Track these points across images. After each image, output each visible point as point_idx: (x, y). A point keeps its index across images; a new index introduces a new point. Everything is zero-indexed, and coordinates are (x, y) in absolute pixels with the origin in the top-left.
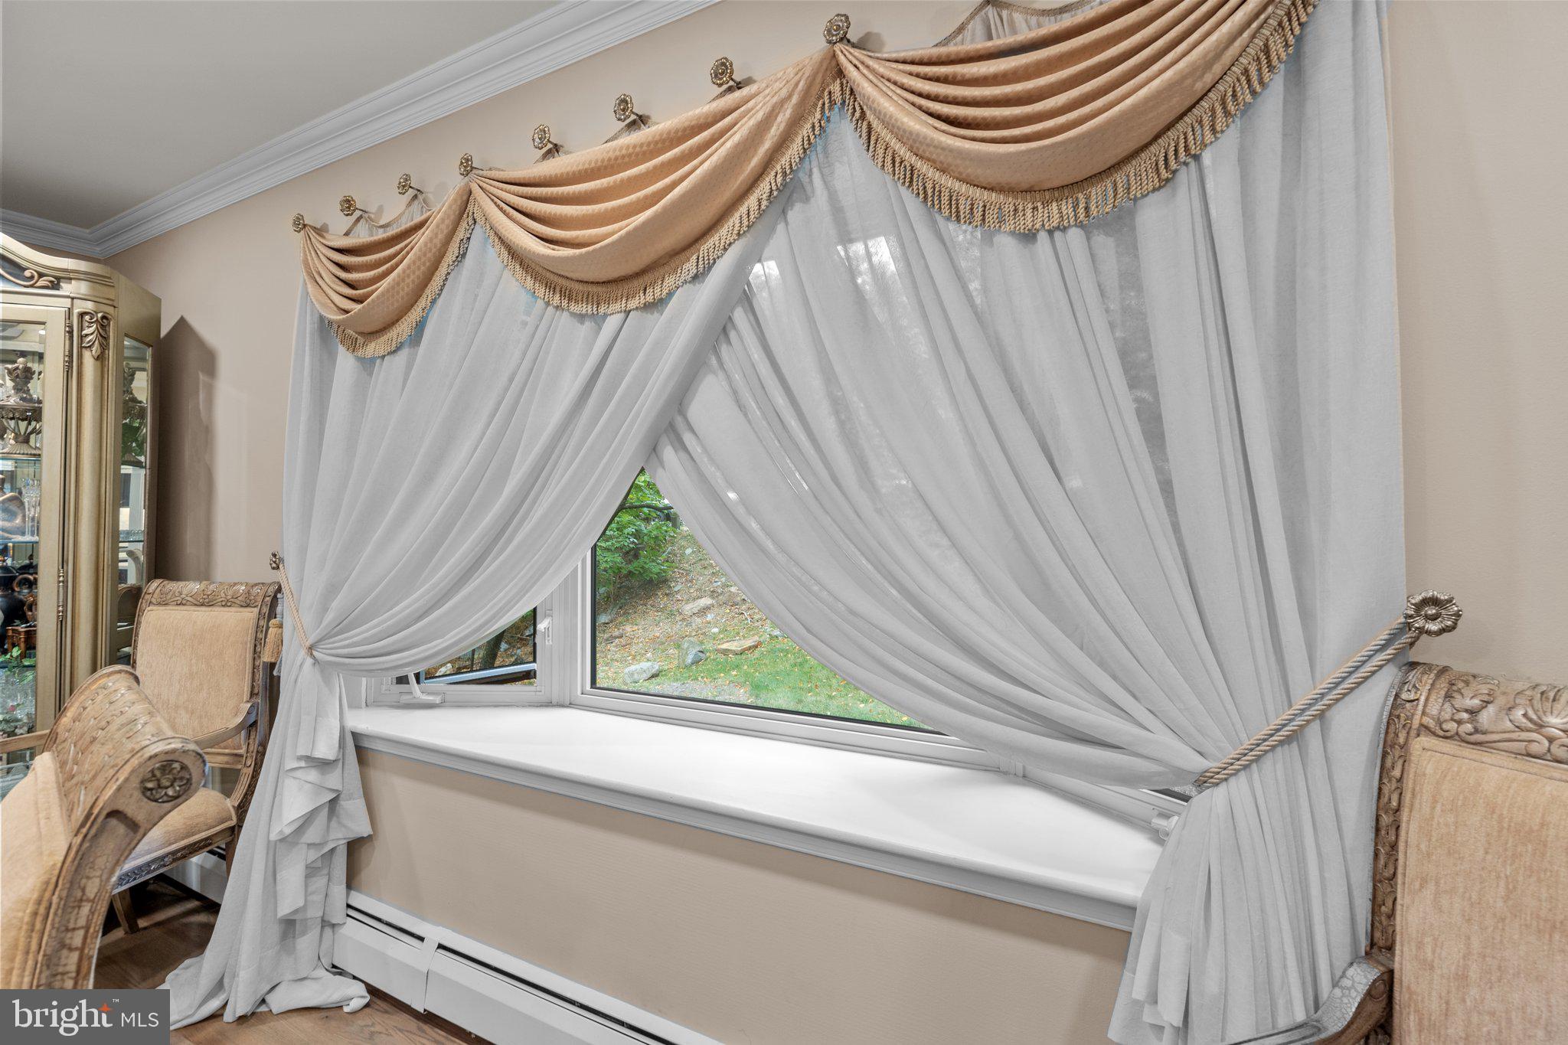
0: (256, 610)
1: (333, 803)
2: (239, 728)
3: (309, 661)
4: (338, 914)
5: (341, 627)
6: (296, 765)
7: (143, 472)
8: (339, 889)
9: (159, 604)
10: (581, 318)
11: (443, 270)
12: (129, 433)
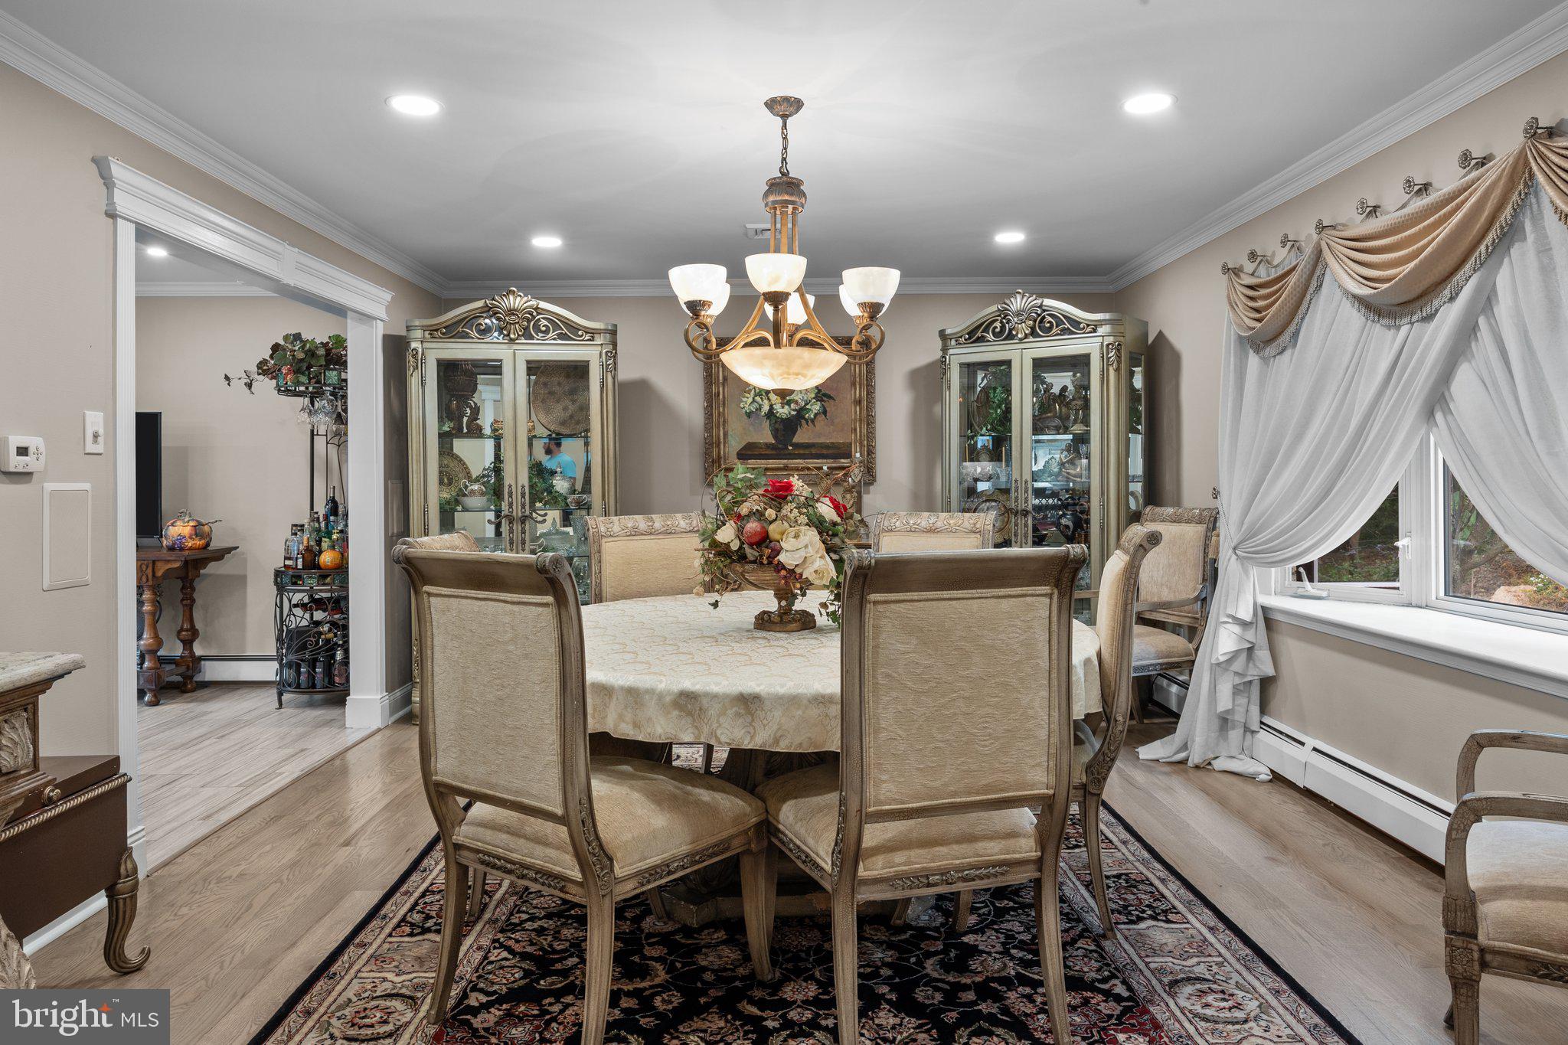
0: (1205, 526)
1: (1250, 650)
2: (1196, 599)
3: (1234, 557)
4: (1255, 726)
5: (1251, 534)
6: (1226, 619)
7: (1140, 437)
8: (1255, 709)
9: (1151, 521)
10: (1389, 327)
11: (1308, 297)
12: (1133, 412)
